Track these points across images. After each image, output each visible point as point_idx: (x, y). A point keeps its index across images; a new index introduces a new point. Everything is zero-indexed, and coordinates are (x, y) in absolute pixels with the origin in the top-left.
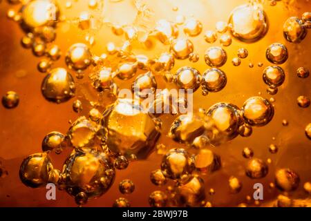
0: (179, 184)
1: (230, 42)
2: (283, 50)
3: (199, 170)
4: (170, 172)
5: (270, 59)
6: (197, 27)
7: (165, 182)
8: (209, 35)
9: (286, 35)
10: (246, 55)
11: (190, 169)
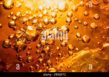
0: (43, 48)
1: (58, 12)
2: (71, 14)
3: (49, 44)
4: (41, 45)
5: (68, 16)
6: (49, 7)
7: (40, 48)
8: (52, 10)
9: (72, 10)
10: (62, 15)
11: (47, 44)
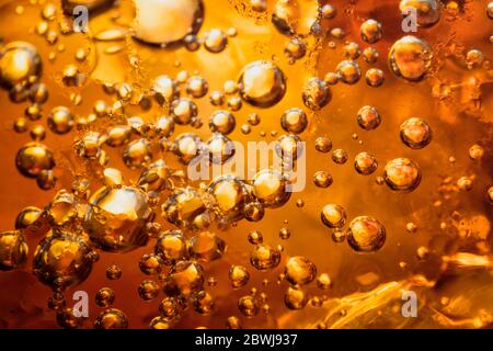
0: (174, 271)
1: (239, 106)
2: (301, 117)
3: (199, 256)
4: (163, 257)
5: (286, 127)
6: (203, 85)
7: (158, 269)
8: (216, 96)
9: (305, 98)
10: (258, 122)
11: (189, 254)
